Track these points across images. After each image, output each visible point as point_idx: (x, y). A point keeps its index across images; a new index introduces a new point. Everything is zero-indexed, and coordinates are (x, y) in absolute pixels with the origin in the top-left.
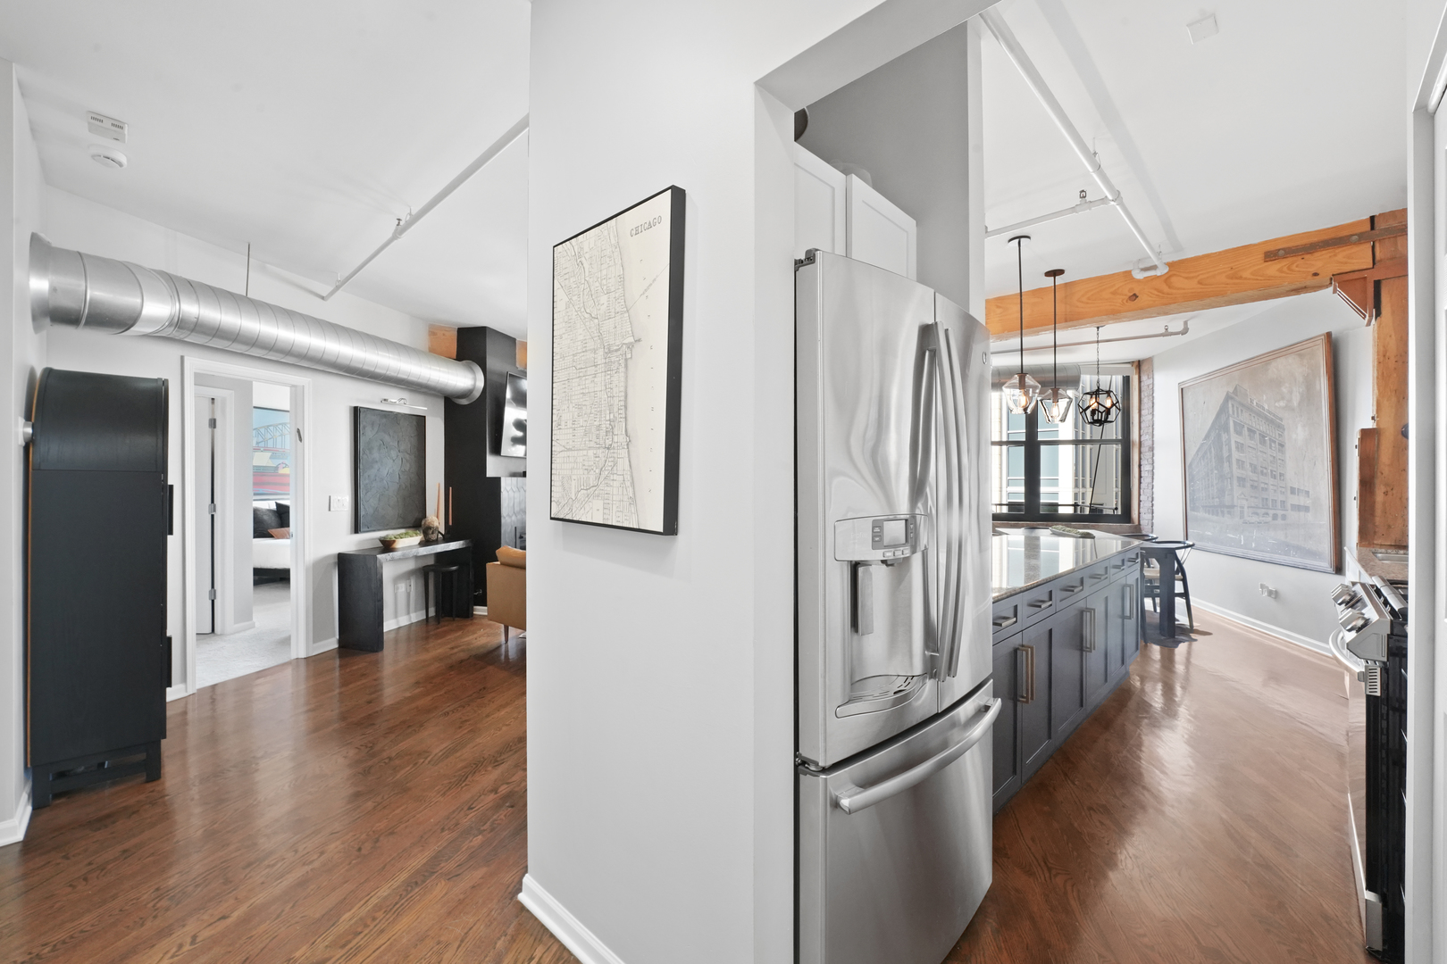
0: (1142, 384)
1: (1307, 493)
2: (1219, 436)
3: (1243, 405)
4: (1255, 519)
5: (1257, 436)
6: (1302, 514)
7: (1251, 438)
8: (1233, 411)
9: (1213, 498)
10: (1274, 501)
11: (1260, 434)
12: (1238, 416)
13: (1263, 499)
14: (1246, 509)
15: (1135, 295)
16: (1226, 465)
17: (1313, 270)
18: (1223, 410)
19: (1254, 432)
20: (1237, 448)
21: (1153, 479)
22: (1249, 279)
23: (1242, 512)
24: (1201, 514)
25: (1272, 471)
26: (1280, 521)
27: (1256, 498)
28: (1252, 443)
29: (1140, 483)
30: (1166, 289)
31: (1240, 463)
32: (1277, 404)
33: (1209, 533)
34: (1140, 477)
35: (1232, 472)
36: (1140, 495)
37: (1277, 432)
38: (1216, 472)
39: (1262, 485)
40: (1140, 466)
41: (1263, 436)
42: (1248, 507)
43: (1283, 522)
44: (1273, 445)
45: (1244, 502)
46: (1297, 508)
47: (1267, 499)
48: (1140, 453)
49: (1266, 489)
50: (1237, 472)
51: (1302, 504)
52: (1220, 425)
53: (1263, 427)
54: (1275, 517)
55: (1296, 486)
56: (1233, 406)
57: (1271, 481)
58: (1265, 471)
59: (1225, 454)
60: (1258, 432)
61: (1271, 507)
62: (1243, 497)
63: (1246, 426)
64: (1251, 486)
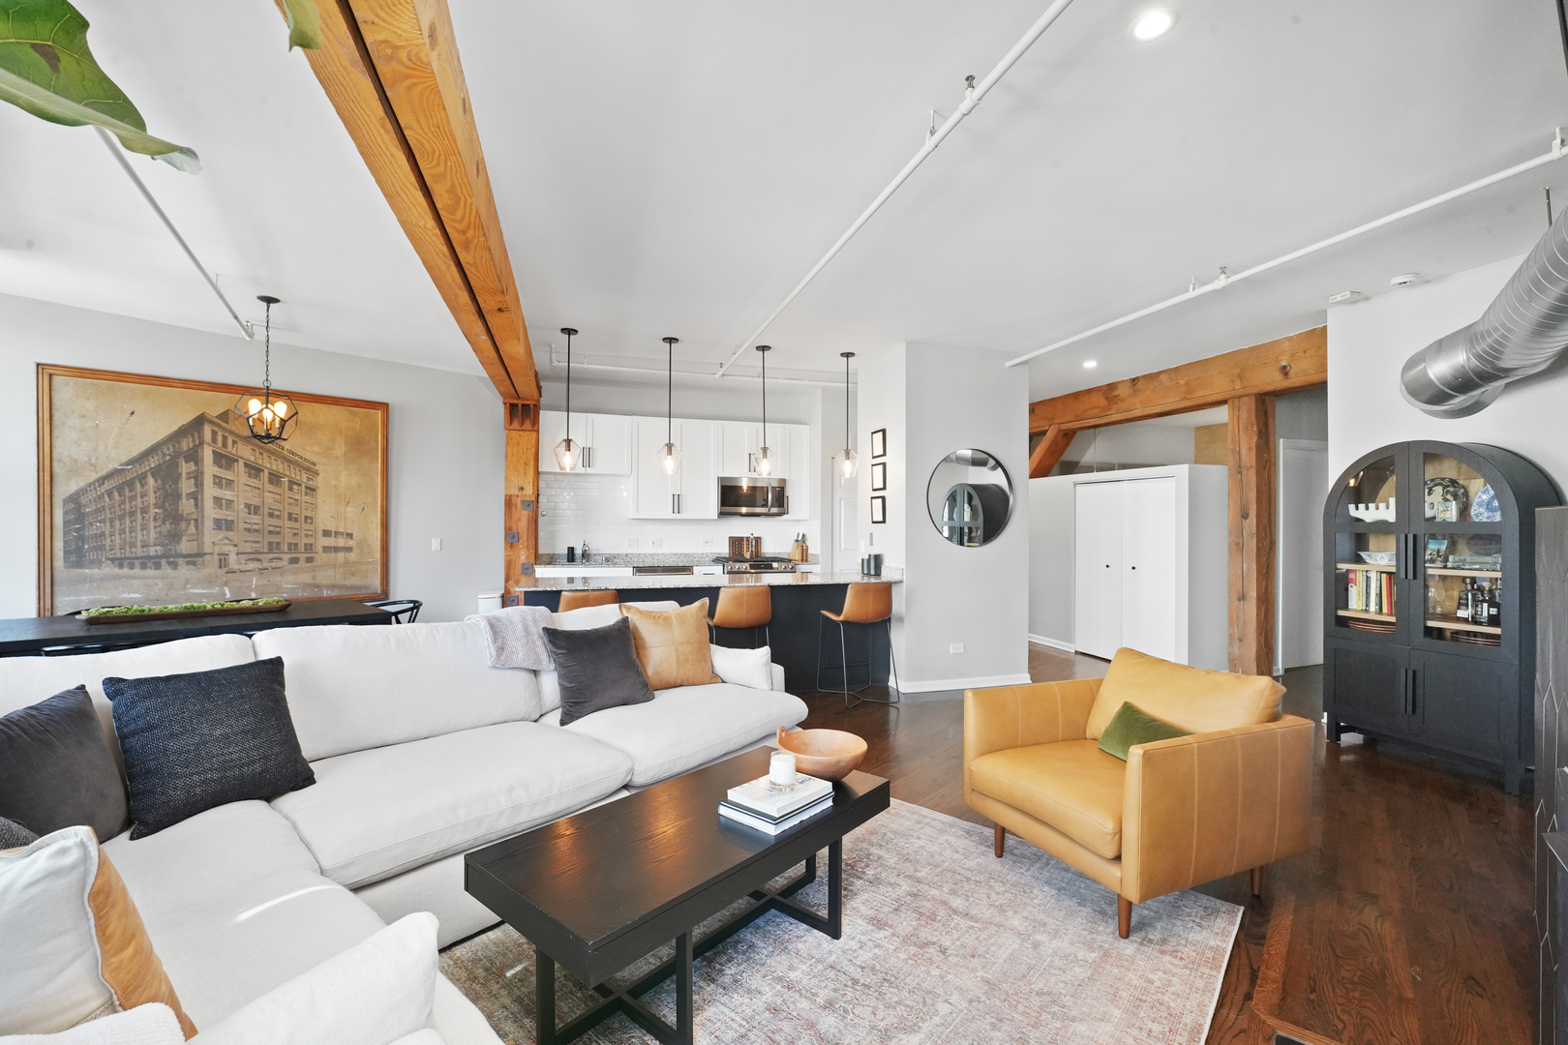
1: (349, 534)
2: (173, 465)
3: (235, 435)
4: (255, 565)
5: (263, 474)
6: (341, 556)
7: (252, 476)
8: (213, 439)
10: (293, 545)
11: (269, 473)
12: (223, 446)
13: (270, 544)
14: (233, 556)
16: (186, 502)
18: (188, 432)
19: (257, 470)
20: (214, 483)
23: (225, 560)
25: (289, 514)
26: (302, 564)
27: (260, 542)
28: (253, 482)
31: (224, 503)
37: (305, 475)
38: (161, 511)
39: (269, 529)
41: (276, 476)
42: (239, 554)
43: (308, 564)
44: (295, 487)
45: (230, 548)
46: (333, 549)
47: (278, 544)
49: (278, 533)
50: (211, 513)
51: (341, 545)
53: (274, 465)
54: (295, 560)
55: (331, 529)
56: (214, 433)
57: (289, 524)
58: (276, 513)
60: (266, 471)
61: (286, 550)
62: (227, 541)
63: (241, 462)
64: (248, 530)
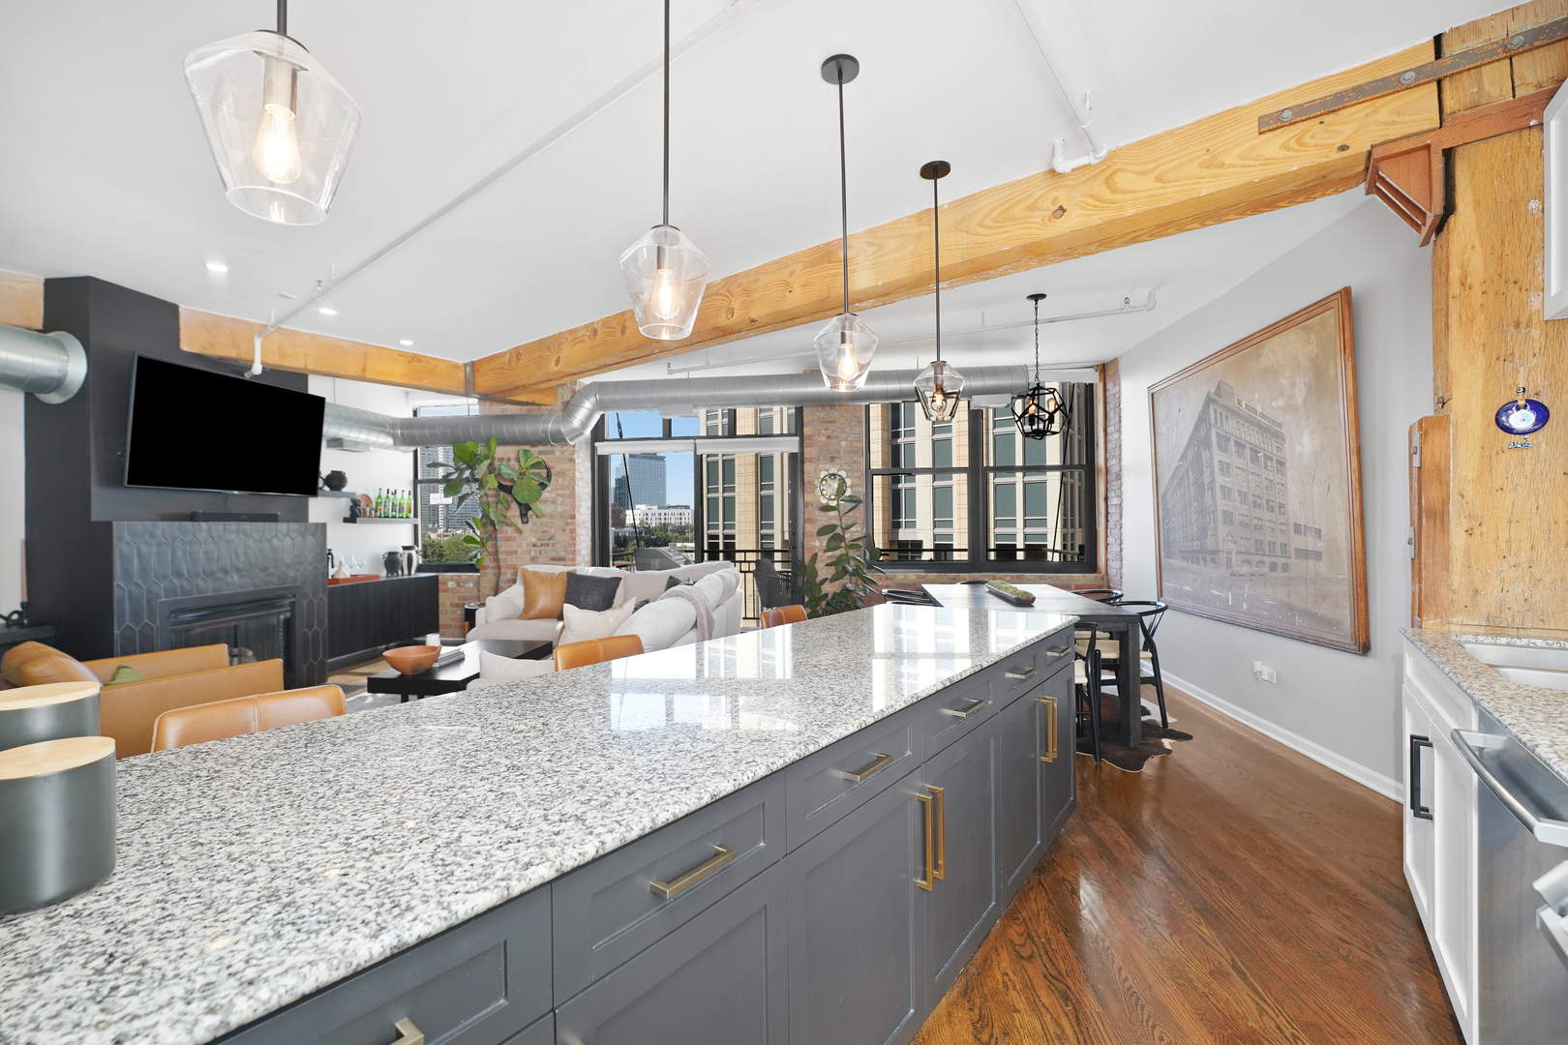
0: (1108, 394)
1: (1318, 532)
2: (1198, 455)
3: (1228, 409)
4: (1245, 569)
5: (1247, 452)
6: (1311, 563)
7: (1240, 455)
8: (1216, 419)
9: (1192, 540)
10: (1272, 544)
11: (1251, 449)
12: (1222, 426)
13: (1256, 541)
14: (1234, 556)
15: (1061, 208)
16: (1208, 493)
17: (1338, 141)
18: (1203, 419)
19: (1243, 446)
20: (1221, 470)
21: (1121, 515)
22: (1236, 166)
23: (1229, 560)
24: (1177, 562)
25: (1268, 501)
26: (1279, 573)
27: (1247, 539)
28: (1240, 463)
29: (1107, 521)
30: (1108, 195)
31: (1226, 491)
32: (1274, 404)
33: (1189, 588)
34: (1107, 513)
35: (1215, 504)
36: (1107, 536)
37: (1275, 444)
38: (1195, 504)
39: (1256, 522)
40: (1106, 499)
41: (1255, 451)
42: (1237, 553)
43: (1284, 575)
44: (1269, 463)
45: (1232, 546)
46: (1304, 554)
47: (1261, 541)
48: (1107, 482)
49: (1261, 527)
50: (1222, 505)
51: (1311, 548)
52: (1199, 441)
53: (1253, 437)
54: (1273, 567)
55: (1302, 522)
56: (1215, 412)
57: (1267, 515)
58: (1258, 501)
59: (1207, 479)
60: (1248, 446)
61: (1267, 553)
62: (1230, 538)
63: (1232, 439)
64: (1241, 523)
